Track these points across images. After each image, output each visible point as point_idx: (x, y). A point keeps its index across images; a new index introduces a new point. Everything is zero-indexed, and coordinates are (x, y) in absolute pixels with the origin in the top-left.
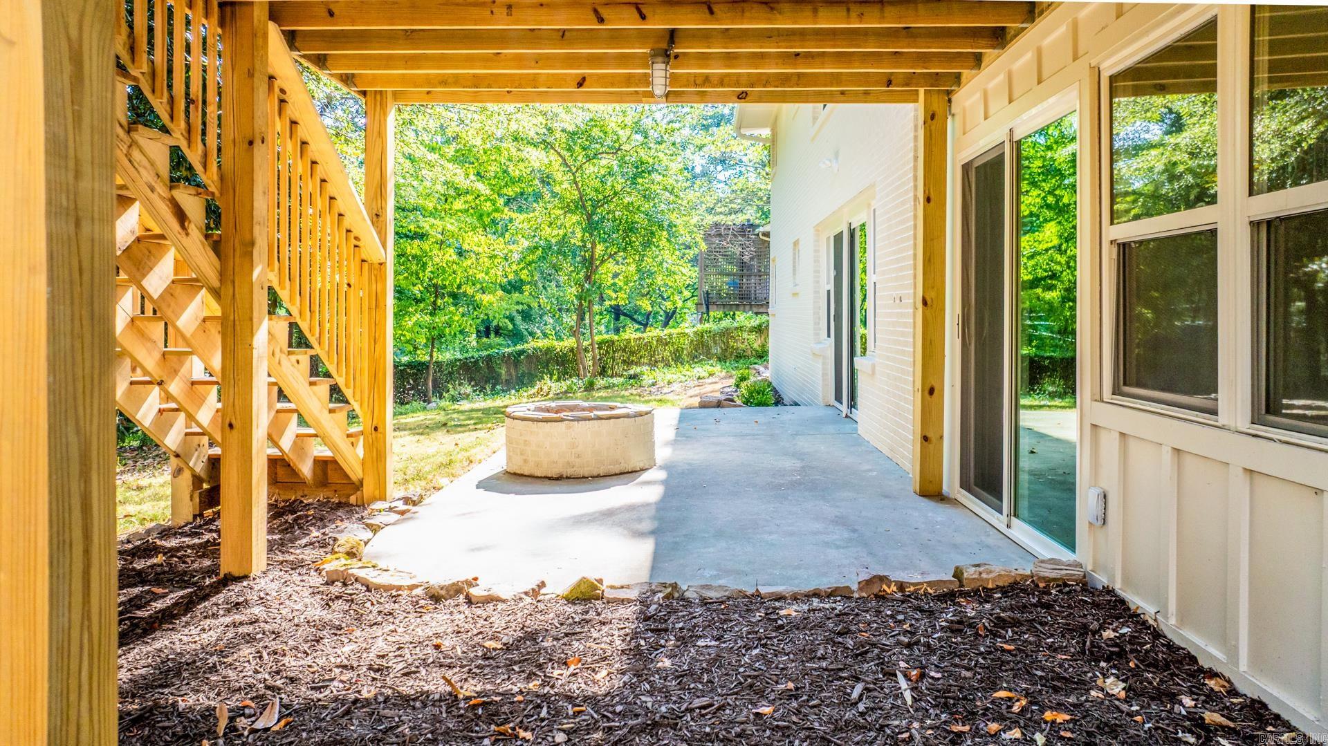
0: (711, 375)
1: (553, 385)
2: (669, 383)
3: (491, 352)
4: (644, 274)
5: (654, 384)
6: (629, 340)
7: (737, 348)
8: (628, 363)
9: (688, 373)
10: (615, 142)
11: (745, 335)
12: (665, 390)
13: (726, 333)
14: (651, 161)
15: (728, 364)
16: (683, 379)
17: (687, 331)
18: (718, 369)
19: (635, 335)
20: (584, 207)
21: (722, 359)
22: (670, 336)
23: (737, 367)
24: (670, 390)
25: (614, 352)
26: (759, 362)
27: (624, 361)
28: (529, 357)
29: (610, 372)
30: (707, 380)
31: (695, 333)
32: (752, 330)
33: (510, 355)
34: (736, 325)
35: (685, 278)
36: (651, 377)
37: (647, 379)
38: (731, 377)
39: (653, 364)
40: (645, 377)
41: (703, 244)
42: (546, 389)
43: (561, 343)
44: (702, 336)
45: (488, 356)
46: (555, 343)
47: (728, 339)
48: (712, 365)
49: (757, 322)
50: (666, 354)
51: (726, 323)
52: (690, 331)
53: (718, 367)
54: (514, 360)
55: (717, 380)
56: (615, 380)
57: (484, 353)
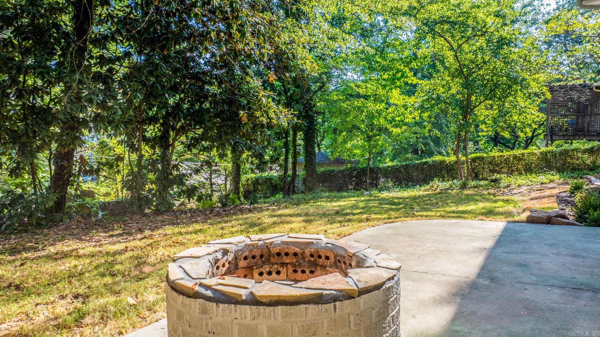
0: (552, 181)
1: (440, 184)
2: (519, 186)
3: (407, 162)
4: (503, 114)
5: (508, 186)
6: (494, 157)
7: (573, 164)
8: (493, 171)
9: (534, 180)
10: (484, 27)
11: (580, 155)
12: (515, 191)
13: (565, 153)
14: (508, 36)
15: (565, 174)
16: (530, 183)
17: (535, 151)
18: (556, 177)
19: (497, 154)
20: (462, 72)
21: (560, 170)
22: (523, 154)
23: (572, 177)
24: (519, 191)
25: (484, 164)
26: (591, 173)
27: (490, 170)
28: (429, 166)
29: (481, 176)
30: (548, 185)
31: (541, 153)
32: (584, 152)
33: (418, 164)
34: (572, 147)
35: (534, 117)
36: (507, 181)
37: (503, 183)
38: (567, 183)
39: (510, 173)
40: (503, 181)
41: (548, 94)
42: (435, 186)
43: (449, 159)
44: (546, 155)
45: (406, 165)
46: (446, 158)
47: (565, 157)
48: (552, 175)
49: (590, 146)
50: (520, 166)
51: (566, 146)
52: (537, 151)
53: (558, 176)
54: (421, 168)
55: (556, 185)
56: (482, 183)
57: (404, 163)
